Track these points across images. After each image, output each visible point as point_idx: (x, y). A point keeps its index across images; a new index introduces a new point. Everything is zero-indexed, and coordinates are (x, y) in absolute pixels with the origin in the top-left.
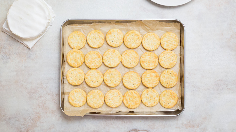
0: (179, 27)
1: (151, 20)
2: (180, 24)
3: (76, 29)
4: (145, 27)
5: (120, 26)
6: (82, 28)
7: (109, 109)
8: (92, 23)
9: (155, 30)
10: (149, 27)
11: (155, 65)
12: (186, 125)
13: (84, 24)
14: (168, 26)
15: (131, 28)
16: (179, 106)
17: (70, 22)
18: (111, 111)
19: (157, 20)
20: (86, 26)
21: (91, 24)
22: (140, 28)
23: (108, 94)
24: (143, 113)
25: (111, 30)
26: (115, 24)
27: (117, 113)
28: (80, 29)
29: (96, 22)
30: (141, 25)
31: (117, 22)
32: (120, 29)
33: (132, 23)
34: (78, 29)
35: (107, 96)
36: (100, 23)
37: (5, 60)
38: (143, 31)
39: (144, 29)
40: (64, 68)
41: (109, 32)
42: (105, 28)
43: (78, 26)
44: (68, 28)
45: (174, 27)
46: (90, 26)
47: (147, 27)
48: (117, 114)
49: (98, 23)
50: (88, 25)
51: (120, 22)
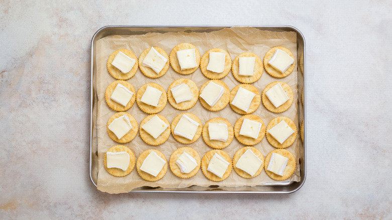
0: (295, 39)
1: (247, 27)
2: (296, 34)
3: (118, 44)
4: (237, 38)
5: (193, 38)
6: (127, 41)
7: (177, 181)
8: (144, 33)
9: (254, 44)
10: (243, 40)
11: (255, 105)
12: (362, 214)
13: (131, 34)
14: (276, 38)
15: (212, 41)
16: (296, 176)
17: (108, 32)
18: (178, 185)
19: (257, 28)
20: (134, 39)
21: (143, 35)
22: (228, 40)
23: (176, 154)
24: (234, 188)
25: (179, 46)
26: (184, 34)
27: (190, 187)
28: (124, 43)
29: (152, 32)
30: (230, 36)
31: (188, 31)
32: (192, 43)
33: (213, 32)
34: (121, 44)
35: (174, 158)
36: (158, 33)
37: (46, 104)
38: (233, 46)
39: (234, 43)
40: (97, 111)
41: (175, 49)
42: (169, 42)
43: (120, 38)
44: (103, 43)
45: (287, 40)
46: (141, 38)
47: (239, 40)
48: (190, 189)
49: (154, 33)
50: (139, 36)
51: (194, 31)
